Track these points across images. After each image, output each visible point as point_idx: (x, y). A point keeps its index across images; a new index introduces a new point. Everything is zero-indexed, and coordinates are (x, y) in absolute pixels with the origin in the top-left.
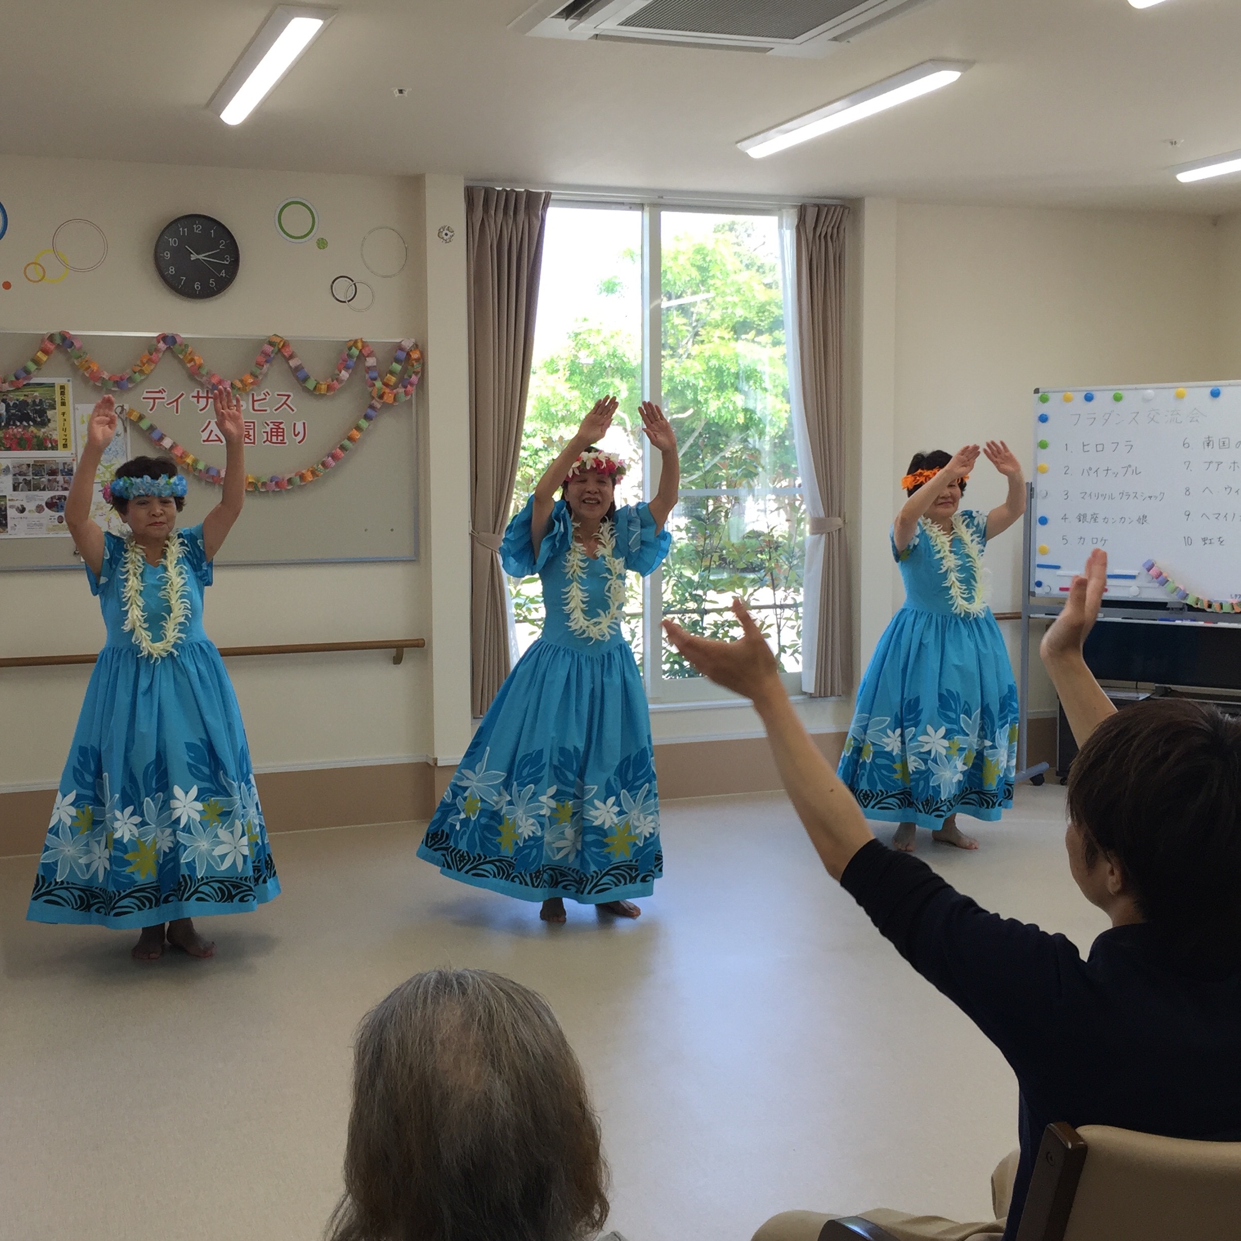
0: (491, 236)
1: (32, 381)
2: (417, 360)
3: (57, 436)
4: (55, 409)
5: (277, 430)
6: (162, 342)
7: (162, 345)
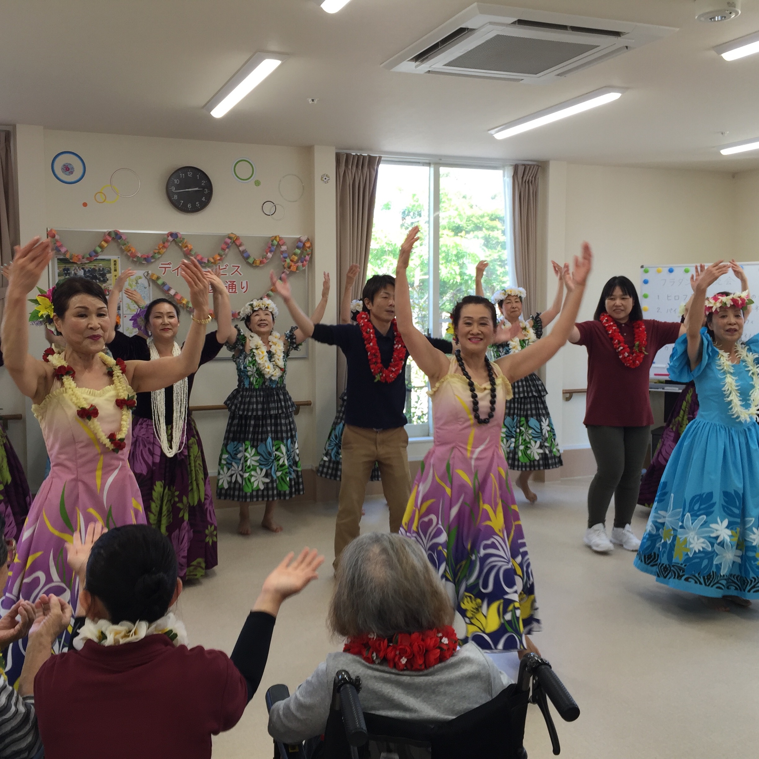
0: (349, 181)
1: (99, 258)
2: (309, 247)
4: (111, 273)
5: (232, 285)
6: (170, 237)
7: (170, 238)
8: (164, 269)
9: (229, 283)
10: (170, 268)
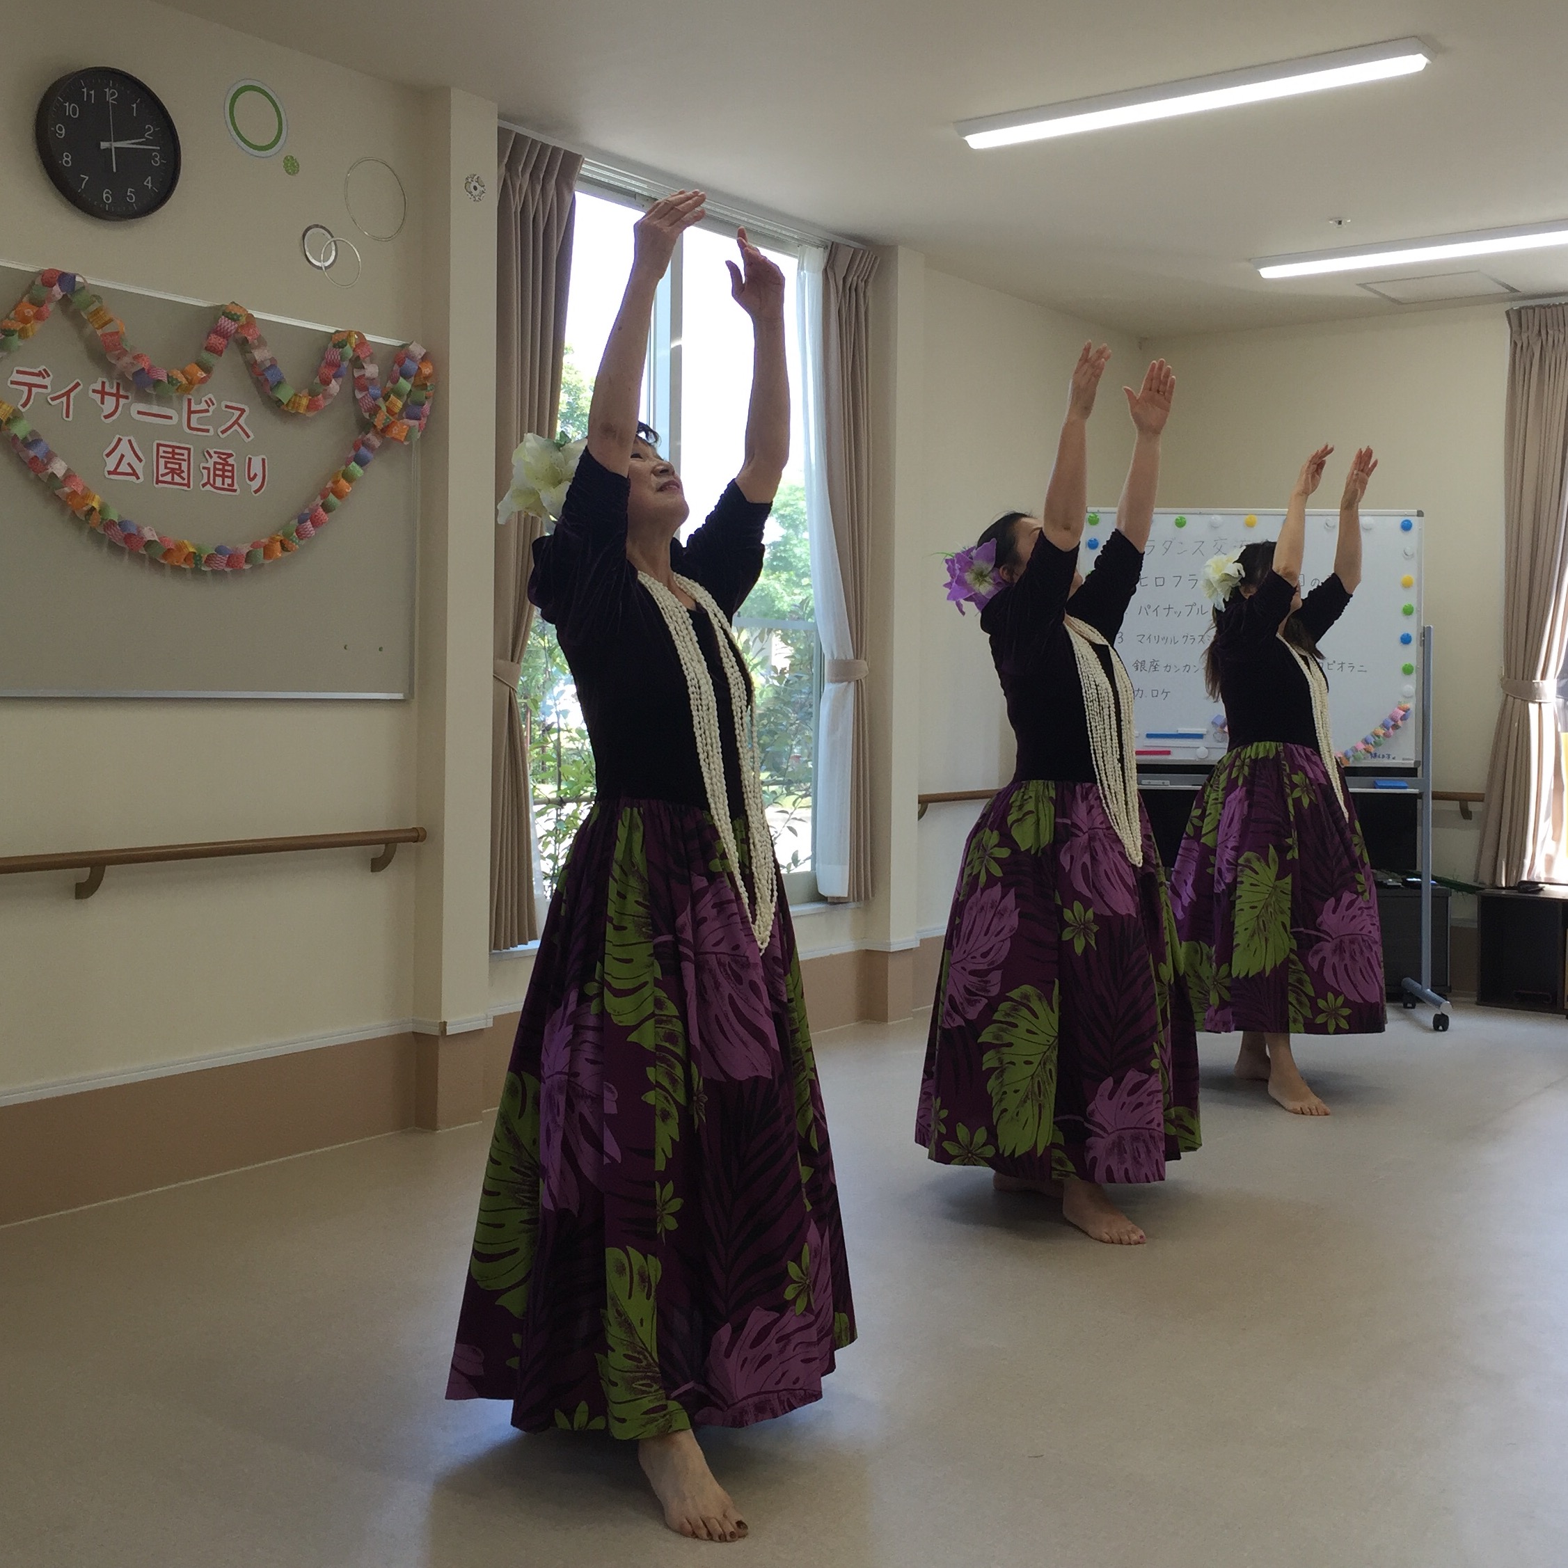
5: (224, 468)
6: (51, 284)
7: (53, 290)
8: (26, 389)
9: (215, 458)
10: (45, 387)
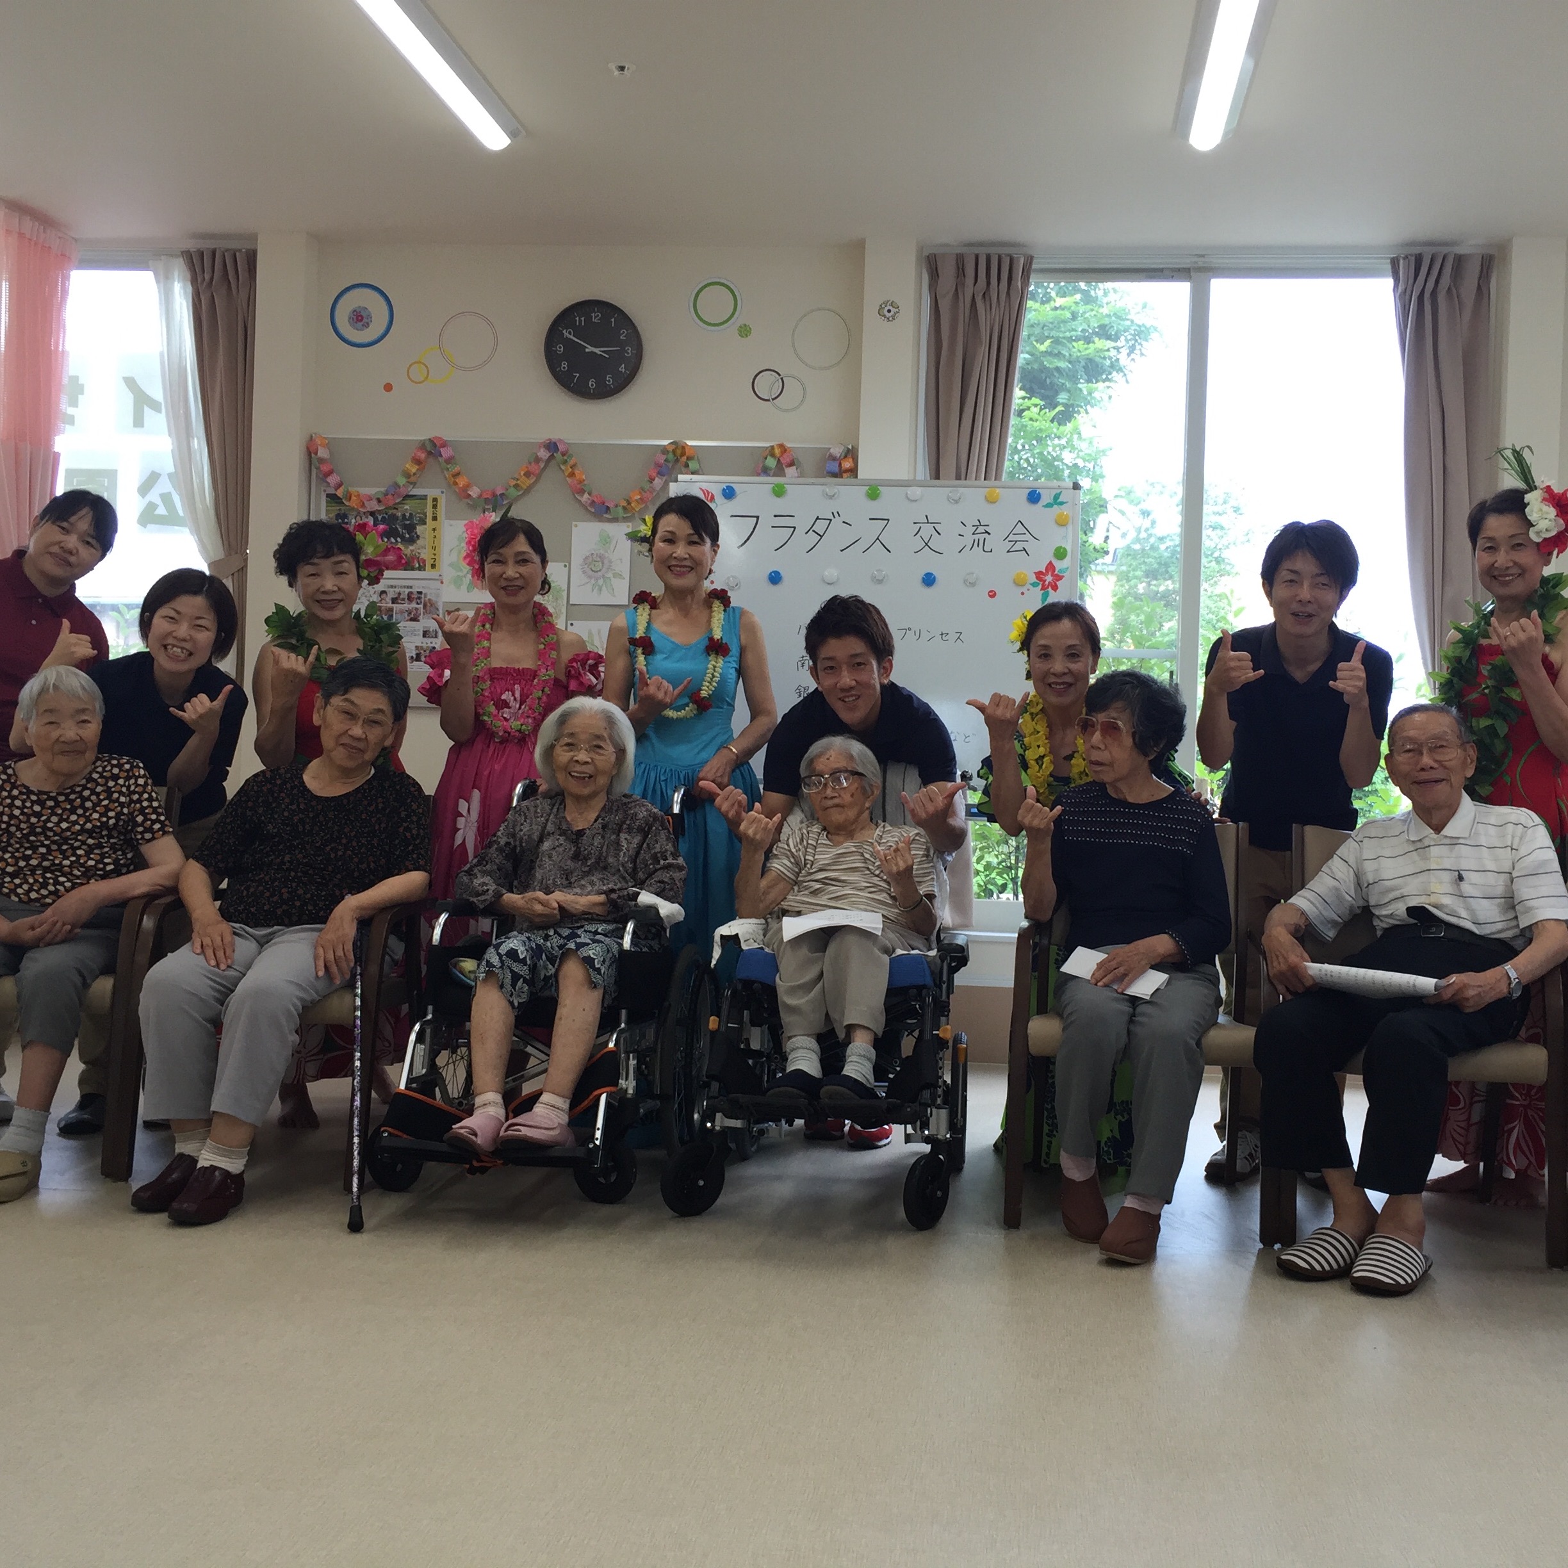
2: (850, 470)
3: (426, 555)
4: (425, 524)
6: (544, 449)
7: (544, 453)
